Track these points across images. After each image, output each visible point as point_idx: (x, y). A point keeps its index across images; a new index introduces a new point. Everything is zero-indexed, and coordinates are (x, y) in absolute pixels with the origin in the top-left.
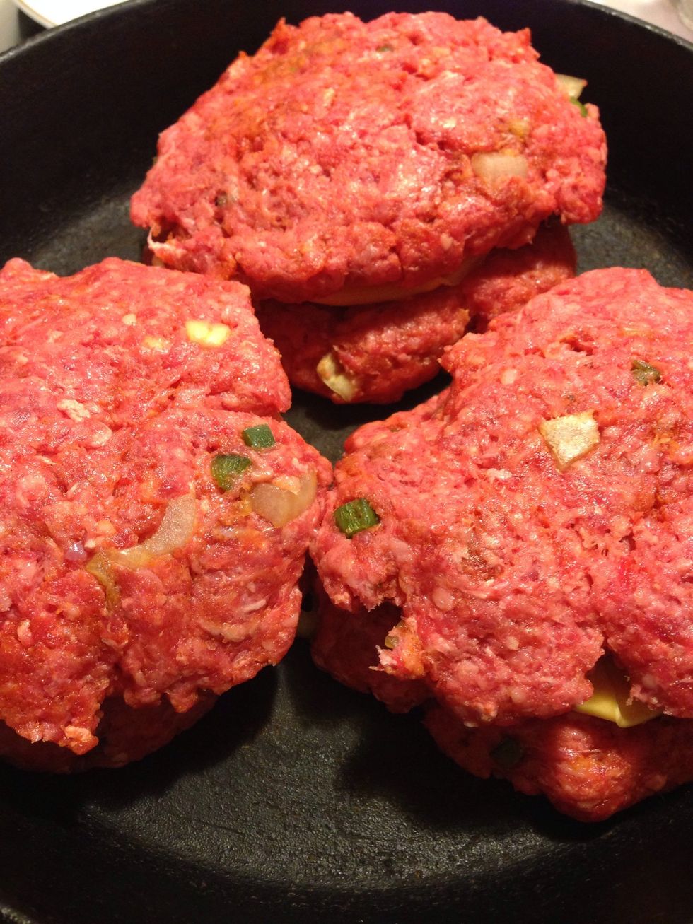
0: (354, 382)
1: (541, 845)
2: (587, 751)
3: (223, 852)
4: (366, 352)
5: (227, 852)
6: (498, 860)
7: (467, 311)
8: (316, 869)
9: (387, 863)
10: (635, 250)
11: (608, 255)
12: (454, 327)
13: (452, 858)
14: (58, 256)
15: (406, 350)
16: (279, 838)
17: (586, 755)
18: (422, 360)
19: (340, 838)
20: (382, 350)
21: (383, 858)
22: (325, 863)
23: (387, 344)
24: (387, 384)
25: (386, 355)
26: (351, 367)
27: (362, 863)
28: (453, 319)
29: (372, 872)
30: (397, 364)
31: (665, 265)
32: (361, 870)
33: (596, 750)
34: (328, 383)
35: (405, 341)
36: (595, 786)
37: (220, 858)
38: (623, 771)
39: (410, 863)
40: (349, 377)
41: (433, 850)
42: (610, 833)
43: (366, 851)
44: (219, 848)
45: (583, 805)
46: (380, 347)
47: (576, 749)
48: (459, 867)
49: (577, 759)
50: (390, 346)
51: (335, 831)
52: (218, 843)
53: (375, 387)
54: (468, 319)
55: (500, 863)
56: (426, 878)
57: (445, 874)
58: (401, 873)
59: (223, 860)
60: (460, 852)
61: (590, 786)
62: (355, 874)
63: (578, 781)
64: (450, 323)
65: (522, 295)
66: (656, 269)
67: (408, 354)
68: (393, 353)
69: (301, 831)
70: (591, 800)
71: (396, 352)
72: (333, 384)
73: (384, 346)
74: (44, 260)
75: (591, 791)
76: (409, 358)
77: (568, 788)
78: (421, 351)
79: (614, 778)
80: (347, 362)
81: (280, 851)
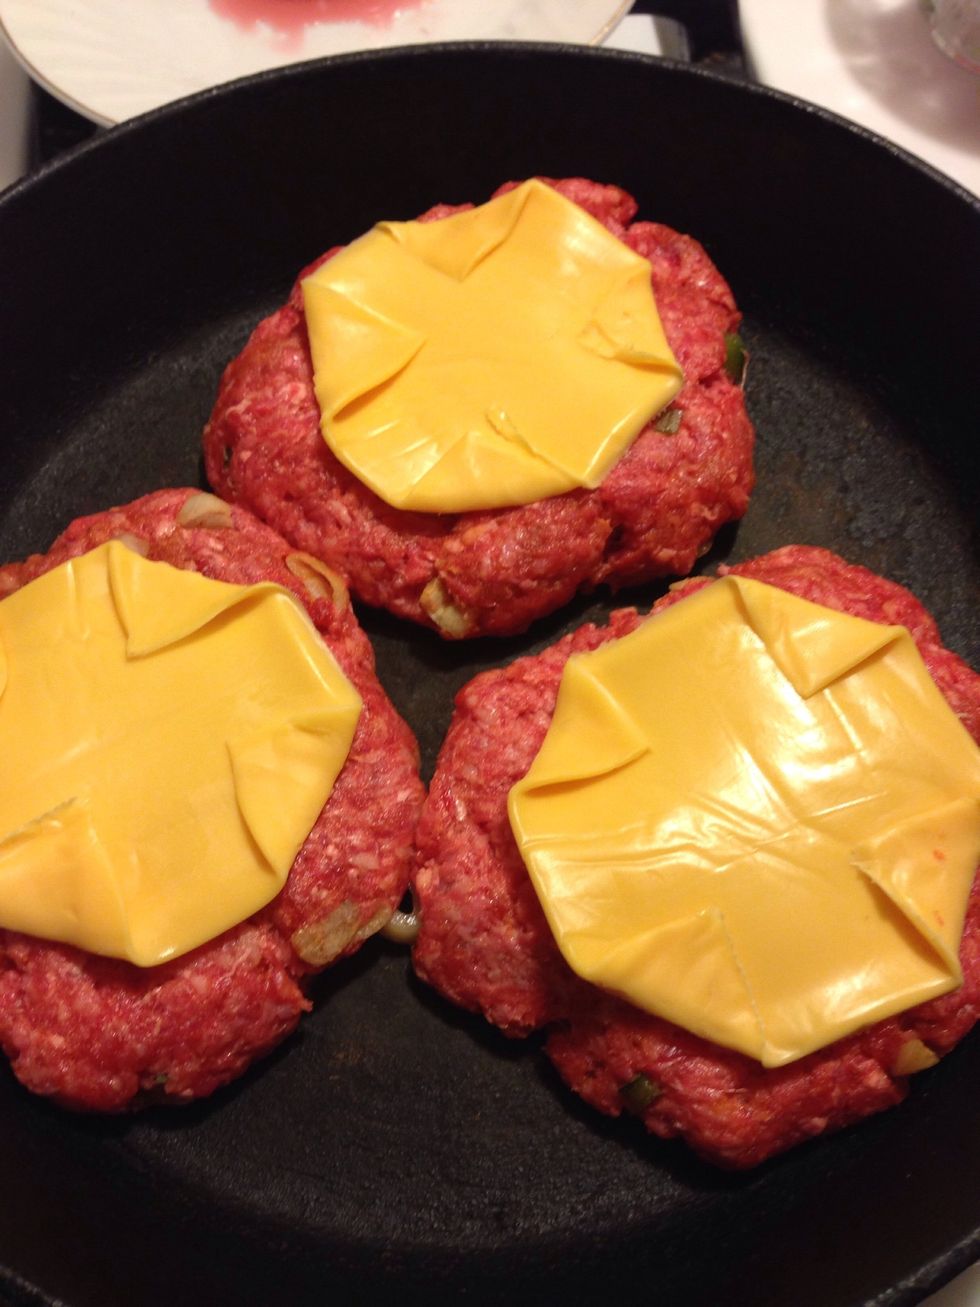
0: (466, 616)
1: (680, 1195)
2: (732, 1090)
3: (308, 1203)
4: (481, 580)
5: (312, 1204)
6: (628, 1213)
7: (608, 521)
8: (416, 1224)
9: (498, 1217)
10: (836, 417)
11: (801, 424)
12: (591, 542)
13: (574, 1211)
14: (95, 436)
15: (531, 575)
16: (373, 1187)
17: (730, 1096)
18: (551, 584)
19: (445, 1186)
20: (500, 578)
21: (495, 1210)
22: (426, 1216)
23: (507, 569)
24: (508, 616)
25: (505, 582)
26: (462, 598)
27: (470, 1216)
28: (591, 532)
29: (481, 1227)
30: (520, 592)
31: (874, 437)
32: (468, 1224)
33: (741, 1090)
34: (433, 617)
35: (529, 563)
36: (738, 1133)
37: (305, 1210)
38: (773, 1115)
39: (525, 1217)
40: (460, 610)
41: (553, 1202)
42: (761, 1182)
43: (474, 1202)
44: (303, 1199)
45: (726, 1154)
46: (498, 573)
47: (718, 1088)
48: (583, 1221)
49: (719, 1101)
50: (510, 571)
51: (438, 1178)
52: (303, 1193)
53: (493, 621)
54: (610, 530)
55: (631, 1216)
56: (543, 1234)
57: (565, 1230)
58: (515, 1228)
59: (307, 1214)
60: (584, 1202)
61: (733, 1132)
62: (461, 1229)
63: (722, 1127)
64: (587, 537)
65: (677, 499)
66: (862, 443)
67: (534, 580)
68: (515, 581)
69: (399, 1178)
70: (734, 1147)
71: (518, 577)
72: (440, 618)
73: (503, 572)
74: (77, 443)
75: (735, 1138)
76: (535, 584)
77: (707, 1134)
78: (551, 575)
79: (762, 1123)
80: (458, 591)
81: (374, 1202)
